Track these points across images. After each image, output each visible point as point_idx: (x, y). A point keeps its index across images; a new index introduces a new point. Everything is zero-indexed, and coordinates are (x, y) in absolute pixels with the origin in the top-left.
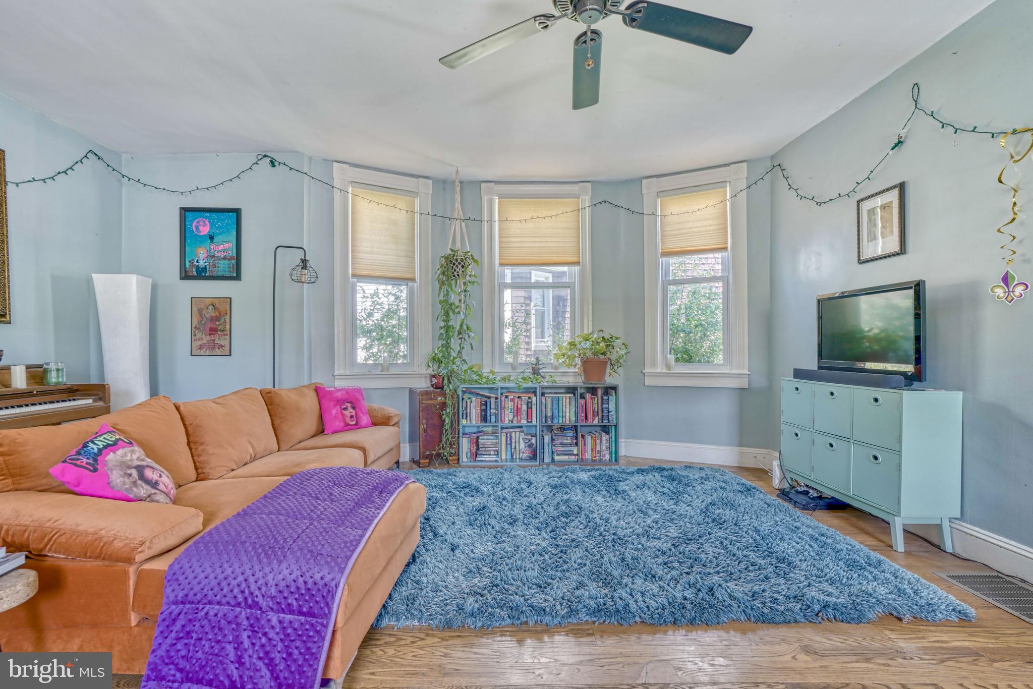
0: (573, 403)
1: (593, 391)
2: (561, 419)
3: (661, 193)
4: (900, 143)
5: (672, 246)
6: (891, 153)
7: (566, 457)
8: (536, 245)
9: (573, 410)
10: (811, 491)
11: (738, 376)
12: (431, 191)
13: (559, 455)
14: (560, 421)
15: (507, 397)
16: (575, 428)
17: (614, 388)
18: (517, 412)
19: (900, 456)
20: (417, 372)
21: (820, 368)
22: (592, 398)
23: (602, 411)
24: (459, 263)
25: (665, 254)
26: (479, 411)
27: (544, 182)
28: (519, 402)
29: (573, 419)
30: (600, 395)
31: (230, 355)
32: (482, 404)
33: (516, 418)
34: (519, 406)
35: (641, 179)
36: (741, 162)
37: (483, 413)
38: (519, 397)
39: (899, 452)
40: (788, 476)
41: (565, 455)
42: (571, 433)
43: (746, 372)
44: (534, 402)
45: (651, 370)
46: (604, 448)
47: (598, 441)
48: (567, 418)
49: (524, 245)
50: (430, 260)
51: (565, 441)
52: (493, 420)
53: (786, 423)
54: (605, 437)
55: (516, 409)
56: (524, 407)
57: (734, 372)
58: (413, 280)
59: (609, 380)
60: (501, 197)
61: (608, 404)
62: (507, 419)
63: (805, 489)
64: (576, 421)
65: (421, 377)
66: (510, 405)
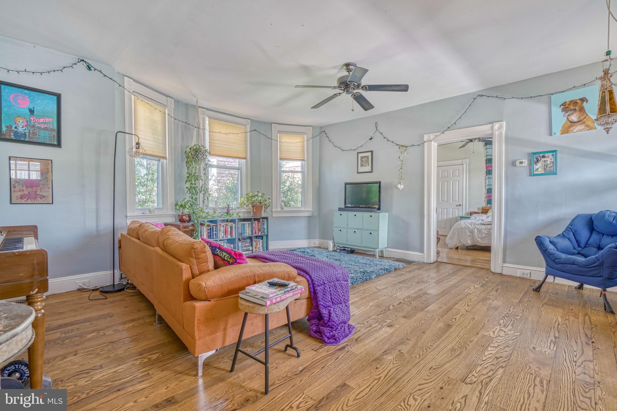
0: (250, 226)
1: (258, 220)
2: (245, 234)
3: (279, 132)
4: (371, 139)
5: (284, 155)
6: (369, 141)
7: (247, 252)
8: (227, 146)
9: (250, 229)
10: (346, 249)
11: (308, 211)
12: (173, 106)
13: (244, 251)
14: (245, 235)
15: (220, 225)
16: (250, 238)
17: (267, 218)
18: (226, 232)
19: (379, 232)
20: (167, 214)
21: (345, 207)
22: (258, 223)
23: (262, 229)
24: (202, 153)
25: (281, 159)
26: (207, 233)
27: (229, 115)
28: (227, 227)
29: (250, 233)
30: (261, 222)
31: (52, 203)
32: (208, 230)
33: (225, 235)
34: (227, 229)
35: (271, 124)
36: (310, 126)
37: (209, 234)
38: (226, 225)
39: (378, 231)
40: (336, 245)
41: (246, 251)
42: (249, 241)
43: (311, 209)
44: (234, 226)
45: (275, 210)
46: (261, 246)
47: (258, 243)
48: (248, 233)
49: (222, 145)
50: (173, 147)
51: (246, 245)
52: (214, 237)
53: (335, 227)
54: (261, 241)
55: (225, 231)
56: (229, 230)
57: (307, 210)
58: (165, 158)
59: (263, 215)
60: (210, 118)
61: (264, 225)
62: (221, 236)
63: (344, 248)
64: (252, 234)
65: (170, 216)
66: (222, 229)
